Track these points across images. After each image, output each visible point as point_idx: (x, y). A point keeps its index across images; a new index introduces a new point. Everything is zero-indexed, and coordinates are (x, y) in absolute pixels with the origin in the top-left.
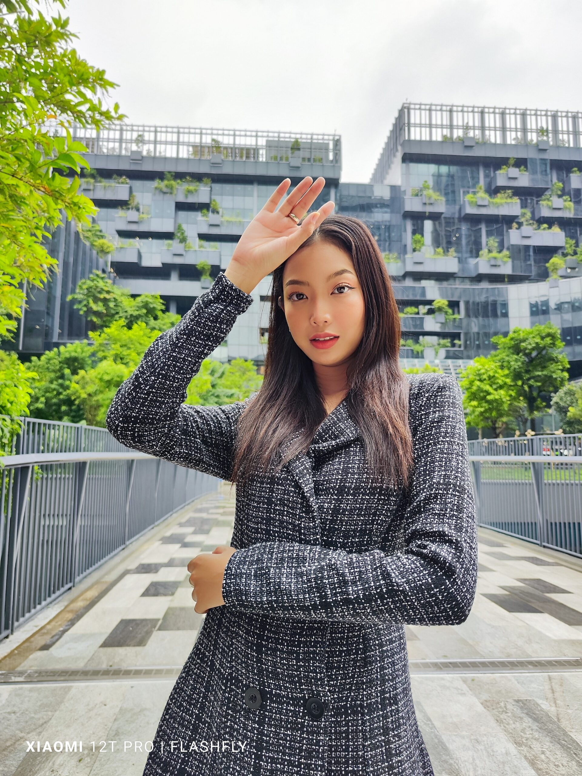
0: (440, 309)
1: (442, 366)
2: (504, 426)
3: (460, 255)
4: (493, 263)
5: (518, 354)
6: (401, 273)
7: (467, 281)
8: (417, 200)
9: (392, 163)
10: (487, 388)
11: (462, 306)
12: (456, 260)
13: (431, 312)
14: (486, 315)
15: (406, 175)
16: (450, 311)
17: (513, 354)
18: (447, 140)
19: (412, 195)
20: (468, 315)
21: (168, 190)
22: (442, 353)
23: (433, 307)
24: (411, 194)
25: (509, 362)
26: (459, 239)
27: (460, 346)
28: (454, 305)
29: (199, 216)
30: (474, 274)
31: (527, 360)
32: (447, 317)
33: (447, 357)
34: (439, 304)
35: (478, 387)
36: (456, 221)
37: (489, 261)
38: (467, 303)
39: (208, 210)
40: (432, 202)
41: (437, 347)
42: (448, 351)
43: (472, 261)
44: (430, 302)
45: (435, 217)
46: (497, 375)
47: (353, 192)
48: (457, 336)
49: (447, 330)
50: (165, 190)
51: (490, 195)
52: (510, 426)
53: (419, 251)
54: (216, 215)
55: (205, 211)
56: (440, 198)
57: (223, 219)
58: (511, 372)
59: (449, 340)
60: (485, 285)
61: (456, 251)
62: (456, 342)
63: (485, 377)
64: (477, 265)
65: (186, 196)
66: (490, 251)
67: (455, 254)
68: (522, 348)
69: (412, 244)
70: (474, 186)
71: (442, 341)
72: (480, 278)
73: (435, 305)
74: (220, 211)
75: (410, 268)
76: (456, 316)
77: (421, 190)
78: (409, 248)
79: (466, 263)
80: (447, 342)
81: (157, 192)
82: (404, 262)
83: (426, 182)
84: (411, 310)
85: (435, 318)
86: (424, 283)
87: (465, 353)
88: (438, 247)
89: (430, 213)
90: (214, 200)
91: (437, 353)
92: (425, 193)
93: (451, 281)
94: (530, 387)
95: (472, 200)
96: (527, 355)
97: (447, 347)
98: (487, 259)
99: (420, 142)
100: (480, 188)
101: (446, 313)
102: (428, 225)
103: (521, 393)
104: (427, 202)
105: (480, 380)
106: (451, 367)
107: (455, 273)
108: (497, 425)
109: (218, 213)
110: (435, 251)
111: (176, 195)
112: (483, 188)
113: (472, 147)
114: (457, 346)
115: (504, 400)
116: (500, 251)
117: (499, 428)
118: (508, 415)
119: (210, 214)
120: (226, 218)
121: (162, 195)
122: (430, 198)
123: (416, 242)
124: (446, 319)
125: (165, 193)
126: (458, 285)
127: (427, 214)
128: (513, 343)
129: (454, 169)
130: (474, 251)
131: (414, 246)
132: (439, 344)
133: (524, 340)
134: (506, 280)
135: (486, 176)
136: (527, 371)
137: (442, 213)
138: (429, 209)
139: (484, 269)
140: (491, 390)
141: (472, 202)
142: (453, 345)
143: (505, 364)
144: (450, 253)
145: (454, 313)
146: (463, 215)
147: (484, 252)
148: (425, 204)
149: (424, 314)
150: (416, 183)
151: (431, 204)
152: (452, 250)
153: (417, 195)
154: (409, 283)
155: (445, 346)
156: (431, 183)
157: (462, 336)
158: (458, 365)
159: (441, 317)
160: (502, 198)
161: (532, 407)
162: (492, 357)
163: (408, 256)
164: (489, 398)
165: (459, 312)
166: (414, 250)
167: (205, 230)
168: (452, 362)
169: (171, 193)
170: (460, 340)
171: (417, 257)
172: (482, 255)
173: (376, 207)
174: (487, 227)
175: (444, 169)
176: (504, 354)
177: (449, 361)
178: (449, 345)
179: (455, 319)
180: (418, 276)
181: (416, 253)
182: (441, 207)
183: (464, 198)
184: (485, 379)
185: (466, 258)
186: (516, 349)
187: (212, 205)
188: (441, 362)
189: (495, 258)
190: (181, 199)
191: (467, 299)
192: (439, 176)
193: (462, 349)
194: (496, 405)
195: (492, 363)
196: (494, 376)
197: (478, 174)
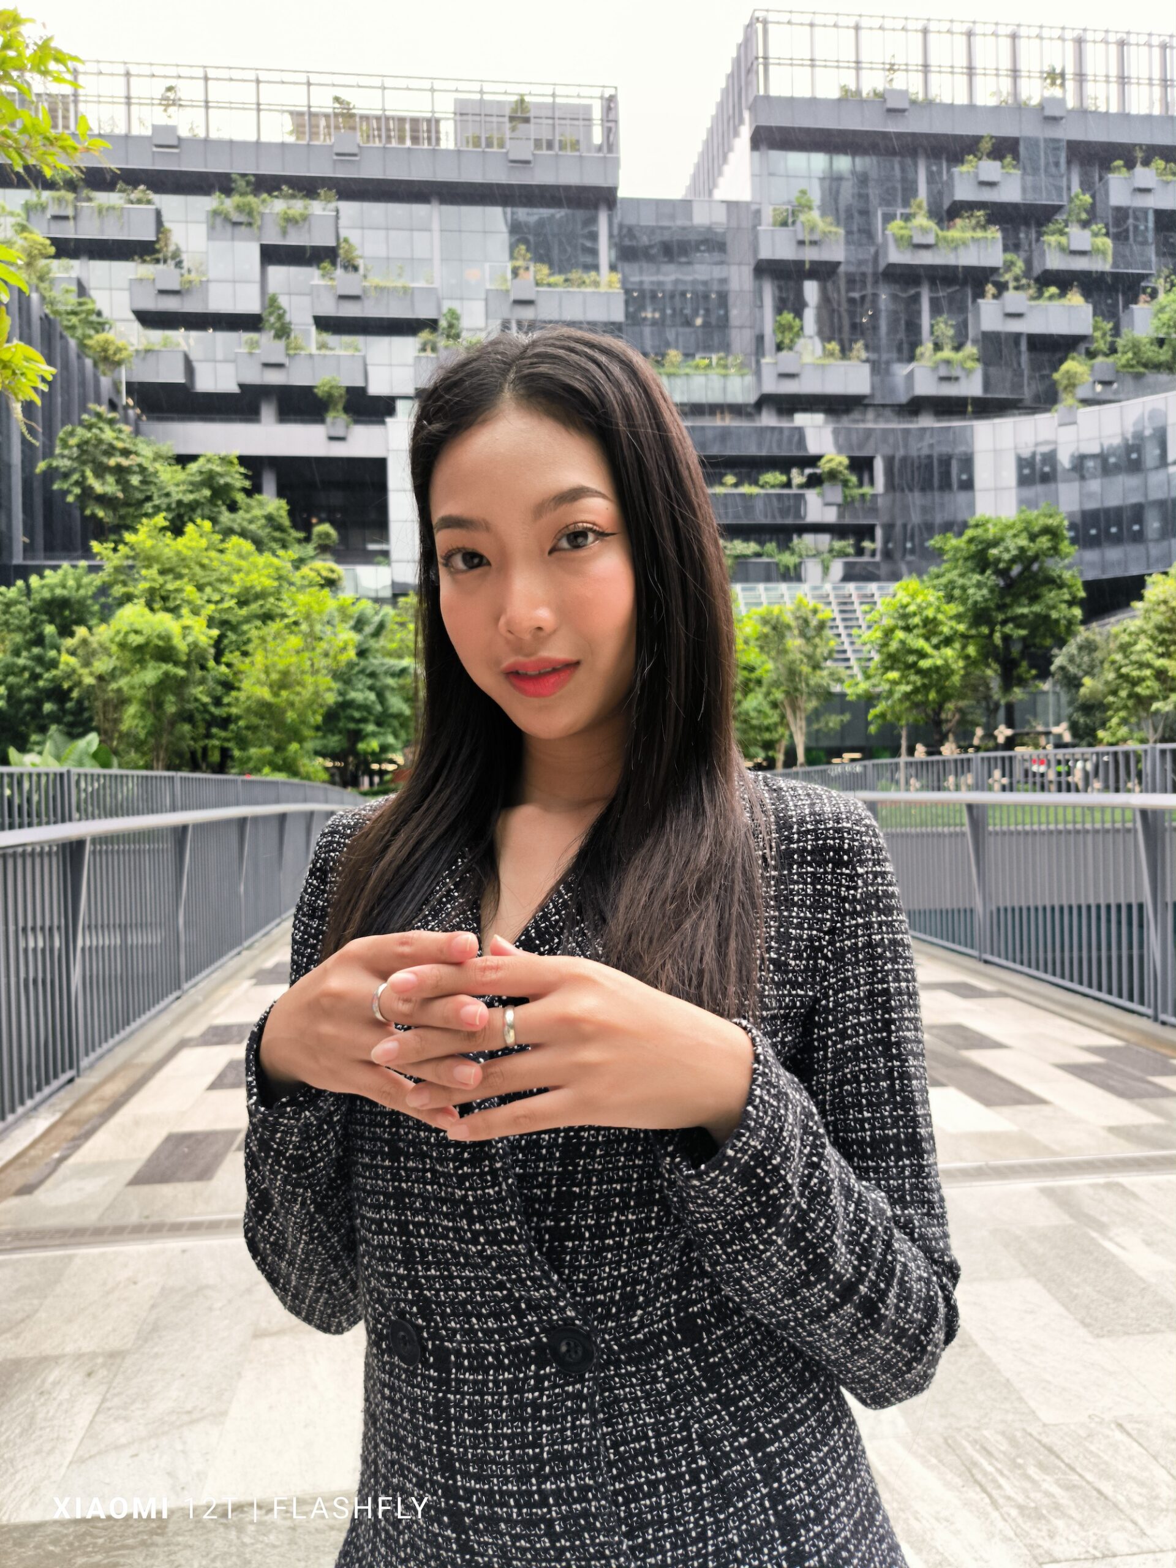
0: (833, 475)
1: (837, 597)
2: (957, 716)
3: (873, 356)
4: (943, 372)
5: (982, 572)
6: (752, 398)
7: (888, 412)
8: (784, 233)
9: (731, 149)
10: (921, 644)
11: (879, 466)
12: (866, 368)
13: (814, 481)
14: (926, 486)
15: (762, 177)
16: (854, 479)
17: (973, 571)
18: (849, 98)
19: (774, 225)
20: (890, 485)
21: (243, 218)
22: (837, 568)
23: (818, 471)
24: (771, 220)
25: (964, 589)
26: (875, 318)
27: (873, 553)
28: (861, 466)
29: (311, 276)
30: (903, 398)
31: (1002, 583)
32: (848, 492)
33: (847, 578)
34: (833, 465)
35: (902, 642)
36: (869, 280)
37: (935, 369)
38: (889, 462)
39: (334, 263)
40: (816, 237)
41: (826, 556)
42: (847, 565)
43: (901, 370)
44: (814, 460)
45: (823, 271)
46: (940, 617)
47: (648, 220)
48: (867, 532)
49: (848, 520)
50: (236, 217)
51: (940, 223)
52: (970, 717)
53: (790, 348)
54: (351, 276)
55: (326, 264)
56: (834, 229)
57: (366, 284)
58: (968, 610)
59: (851, 542)
60: (926, 421)
61: (867, 347)
62: (867, 544)
63: (916, 620)
64: (910, 376)
65: (284, 233)
66: (938, 347)
67: (864, 355)
68: (991, 559)
69: (774, 332)
70: (906, 203)
71: (838, 545)
72: (916, 406)
73: (824, 467)
74: (360, 263)
75: (772, 386)
76: (866, 490)
77: (794, 213)
78: (769, 343)
79: (888, 372)
80: (846, 545)
81: (219, 221)
82: (758, 373)
83: (803, 192)
84: (773, 477)
85: (822, 495)
86: (801, 419)
87: (884, 569)
88: (829, 340)
89: (812, 263)
90: (346, 240)
91: (826, 570)
92: (802, 218)
93: (856, 415)
94: (1006, 638)
95: (903, 232)
96: (1003, 573)
97: (847, 555)
98: (930, 364)
99: (791, 101)
100: (920, 207)
101: (845, 483)
102: (811, 290)
103: (988, 652)
104: (807, 238)
105: (908, 629)
106: (854, 598)
107: (864, 397)
108: (943, 716)
109: (356, 269)
110: (824, 348)
111: (260, 228)
112: (925, 205)
113: (903, 111)
114: (867, 552)
115: (954, 666)
116: (958, 348)
117: (947, 721)
118: (962, 696)
119: (339, 272)
120: (374, 280)
121: (229, 228)
122: (812, 230)
123: (782, 328)
124: (845, 497)
125: (236, 224)
126: (870, 422)
127: (807, 266)
128: (973, 548)
129: (863, 163)
130: (905, 346)
131: (779, 337)
132: (831, 551)
133: (995, 543)
134: (970, 409)
135: (931, 179)
136: (1002, 607)
137: (838, 263)
138: (810, 255)
139: (926, 386)
140: (928, 649)
141: (902, 237)
142: (860, 552)
143: (957, 592)
144: (855, 353)
145: (861, 484)
146: (882, 266)
147: (926, 347)
148: (801, 243)
149: (801, 486)
150: (783, 194)
151: (814, 243)
152: (859, 345)
153: (784, 224)
154: (768, 419)
155: (842, 554)
156: (816, 196)
157: (879, 533)
158: (868, 592)
159: (835, 493)
160: (963, 230)
161: (1009, 679)
162: (931, 579)
163: (766, 360)
164: (924, 664)
165: (872, 482)
166: (779, 347)
167: (330, 308)
168: (857, 588)
169: (250, 224)
170: (873, 539)
171: (786, 360)
172: (922, 355)
173: (698, 250)
174: (931, 290)
175: (843, 163)
176: (956, 572)
177: (851, 587)
178: (851, 550)
179: (863, 496)
180: (788, 405)
181: (784, 353)
182: (835, 252)
183: (884, 229)
184: (916, 626)
185: (888, 363)
186: (980, 560)
187: (341, 252)
188: (835, 588)
189: (948, 362)
190: (273, 238)
191: (888, 451)
192: (833, 180)
193: (878, 558)
194: (937, 676)
195: (931, 591)
196: (935, 619)
197: (916, 172)
